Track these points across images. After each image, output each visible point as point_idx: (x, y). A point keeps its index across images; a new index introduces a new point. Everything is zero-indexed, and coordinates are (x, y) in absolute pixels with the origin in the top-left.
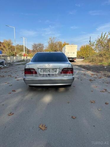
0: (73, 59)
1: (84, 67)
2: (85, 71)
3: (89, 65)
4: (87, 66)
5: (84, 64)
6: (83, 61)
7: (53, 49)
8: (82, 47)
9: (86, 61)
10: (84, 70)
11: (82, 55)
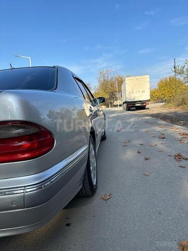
0: (143, 103)
1: (164, 117)
2: (165, 125)
3: (175, 113)
4: (171, 115)
5: (165, 111)
6: (165, 105)
7: (107, 91)
8: (162, 82)
9: (170, 105)
10: (164, 122)
11: (163, 96)
